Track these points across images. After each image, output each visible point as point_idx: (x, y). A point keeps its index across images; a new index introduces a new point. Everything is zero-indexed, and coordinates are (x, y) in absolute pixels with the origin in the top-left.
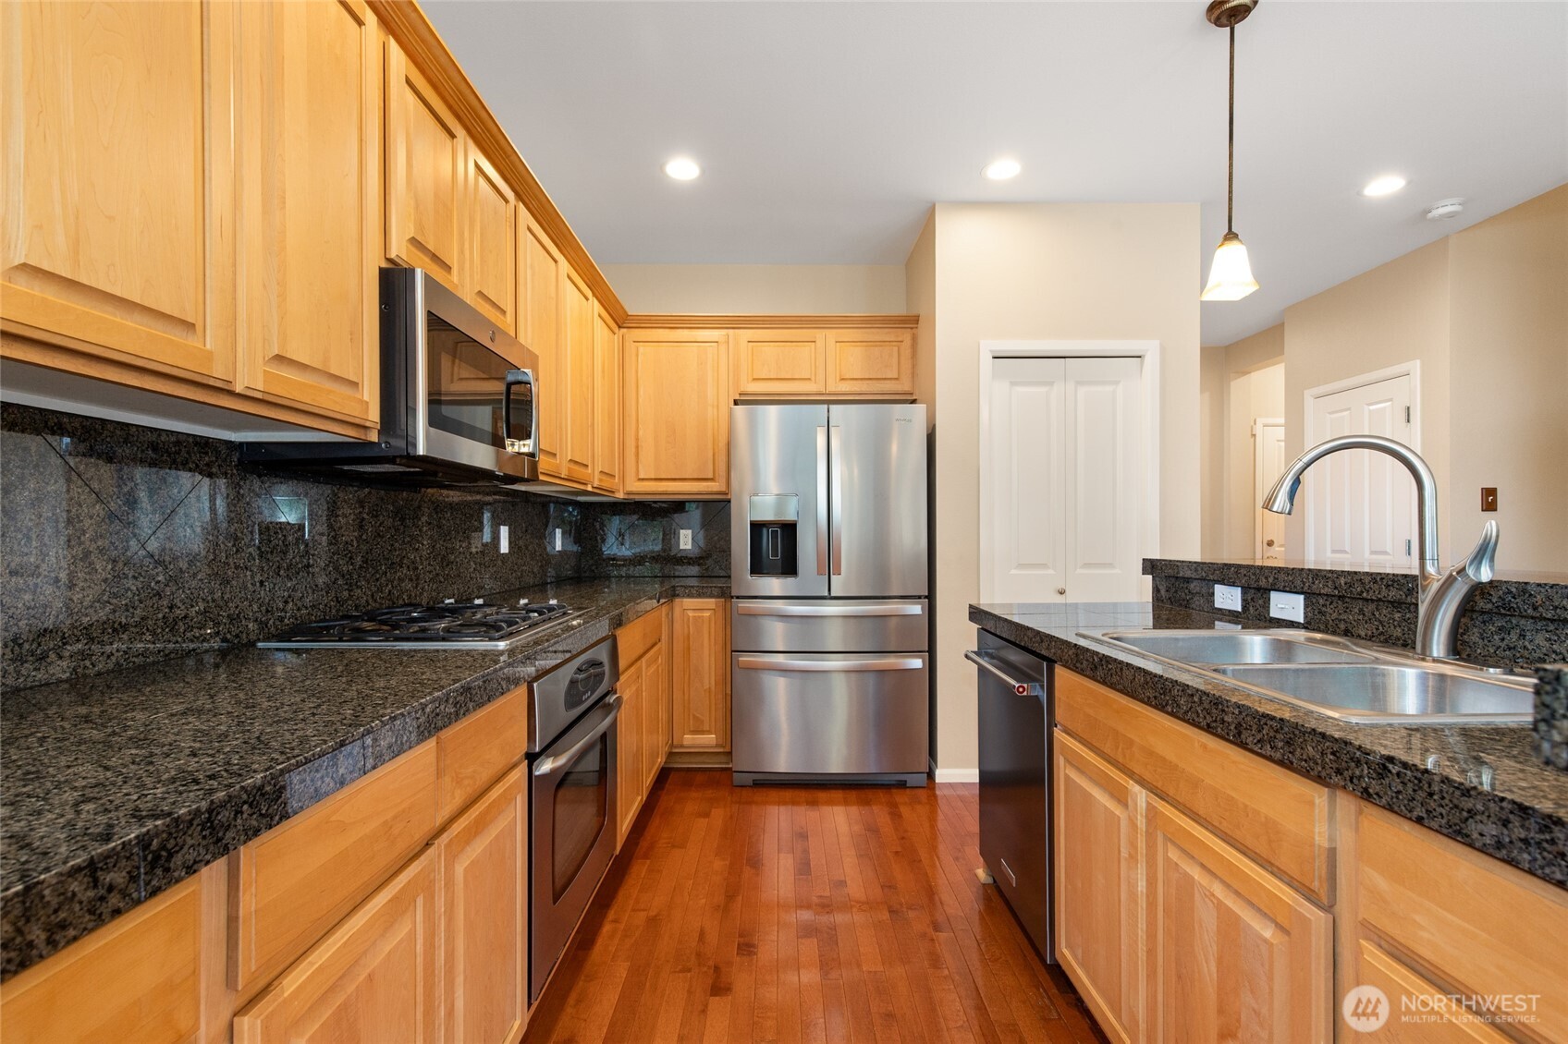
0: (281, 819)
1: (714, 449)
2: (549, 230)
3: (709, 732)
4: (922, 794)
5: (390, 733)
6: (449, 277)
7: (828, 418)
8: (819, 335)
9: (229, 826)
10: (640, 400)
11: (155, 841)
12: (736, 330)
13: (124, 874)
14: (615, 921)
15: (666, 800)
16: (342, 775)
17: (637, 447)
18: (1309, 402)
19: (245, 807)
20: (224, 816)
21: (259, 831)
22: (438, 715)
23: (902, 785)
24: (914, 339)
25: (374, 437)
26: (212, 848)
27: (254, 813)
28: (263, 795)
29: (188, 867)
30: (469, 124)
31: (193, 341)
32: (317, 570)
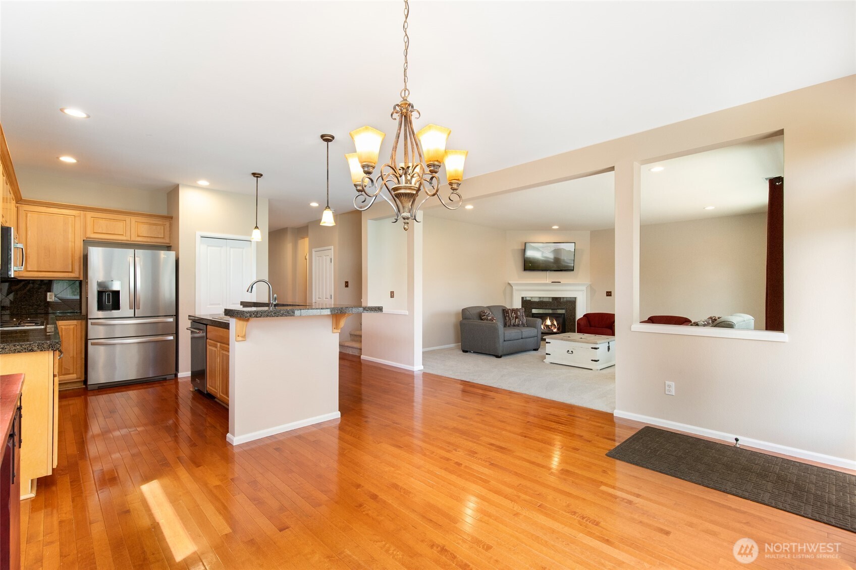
1: (72, 259)
3: (73, 374)
4: (173, 382)
7: (135, 254)
8: (128, 218)
12: (85, 212)
17: (26, 257)
18: (314, 253)
23: (165, 380)
24: (171, 225)
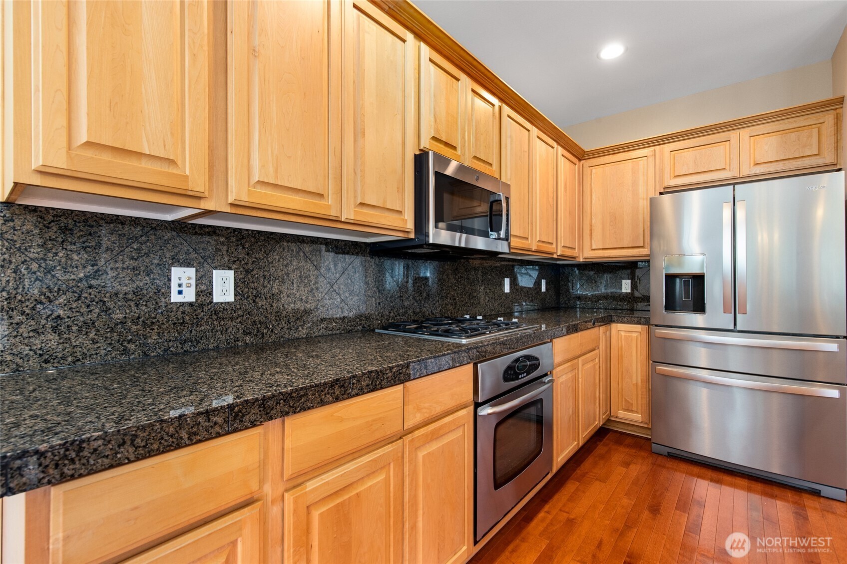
0: (301, 410)
1: (644, 227)
2: (524, 114)
3: (637, 412)
5: (368, 379)
6: (456, 152)
7: (734, 195)
8: (734, 135)
9: (273, 408)
10: (593, 202)
11: (236, 408)
12: (662, 146)
13: (222, 419)
14: (548, 512)
15: (601, 449)
16: (337, 395)
17: (591, 230)
19: (282, 401)
20: (270, 403)
21: (289, 413)
22: (401, 373)
23: (814, 492)
24: (838, 117)
25: (412, 236)
26: (264, 416)
27: (286, 405)
28: (291, 397)
29: (251, 422)
30: (468, 70)
31: (323, 202)
32: (404, 298)
